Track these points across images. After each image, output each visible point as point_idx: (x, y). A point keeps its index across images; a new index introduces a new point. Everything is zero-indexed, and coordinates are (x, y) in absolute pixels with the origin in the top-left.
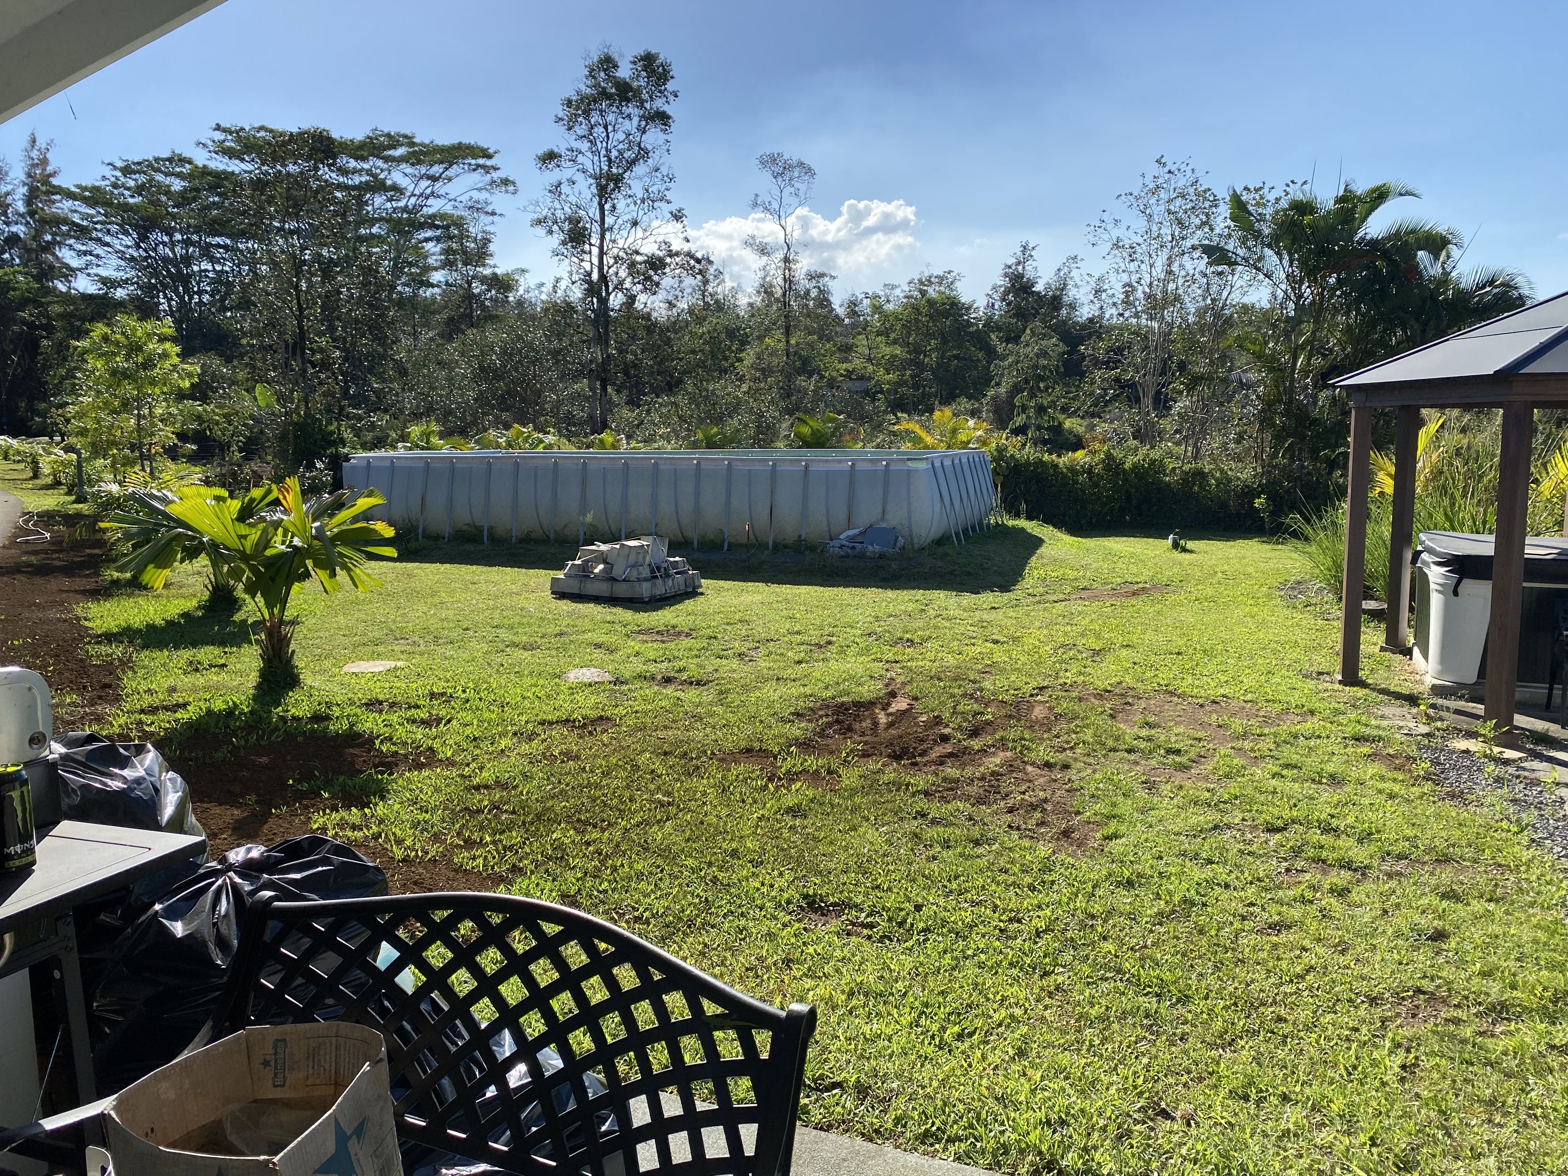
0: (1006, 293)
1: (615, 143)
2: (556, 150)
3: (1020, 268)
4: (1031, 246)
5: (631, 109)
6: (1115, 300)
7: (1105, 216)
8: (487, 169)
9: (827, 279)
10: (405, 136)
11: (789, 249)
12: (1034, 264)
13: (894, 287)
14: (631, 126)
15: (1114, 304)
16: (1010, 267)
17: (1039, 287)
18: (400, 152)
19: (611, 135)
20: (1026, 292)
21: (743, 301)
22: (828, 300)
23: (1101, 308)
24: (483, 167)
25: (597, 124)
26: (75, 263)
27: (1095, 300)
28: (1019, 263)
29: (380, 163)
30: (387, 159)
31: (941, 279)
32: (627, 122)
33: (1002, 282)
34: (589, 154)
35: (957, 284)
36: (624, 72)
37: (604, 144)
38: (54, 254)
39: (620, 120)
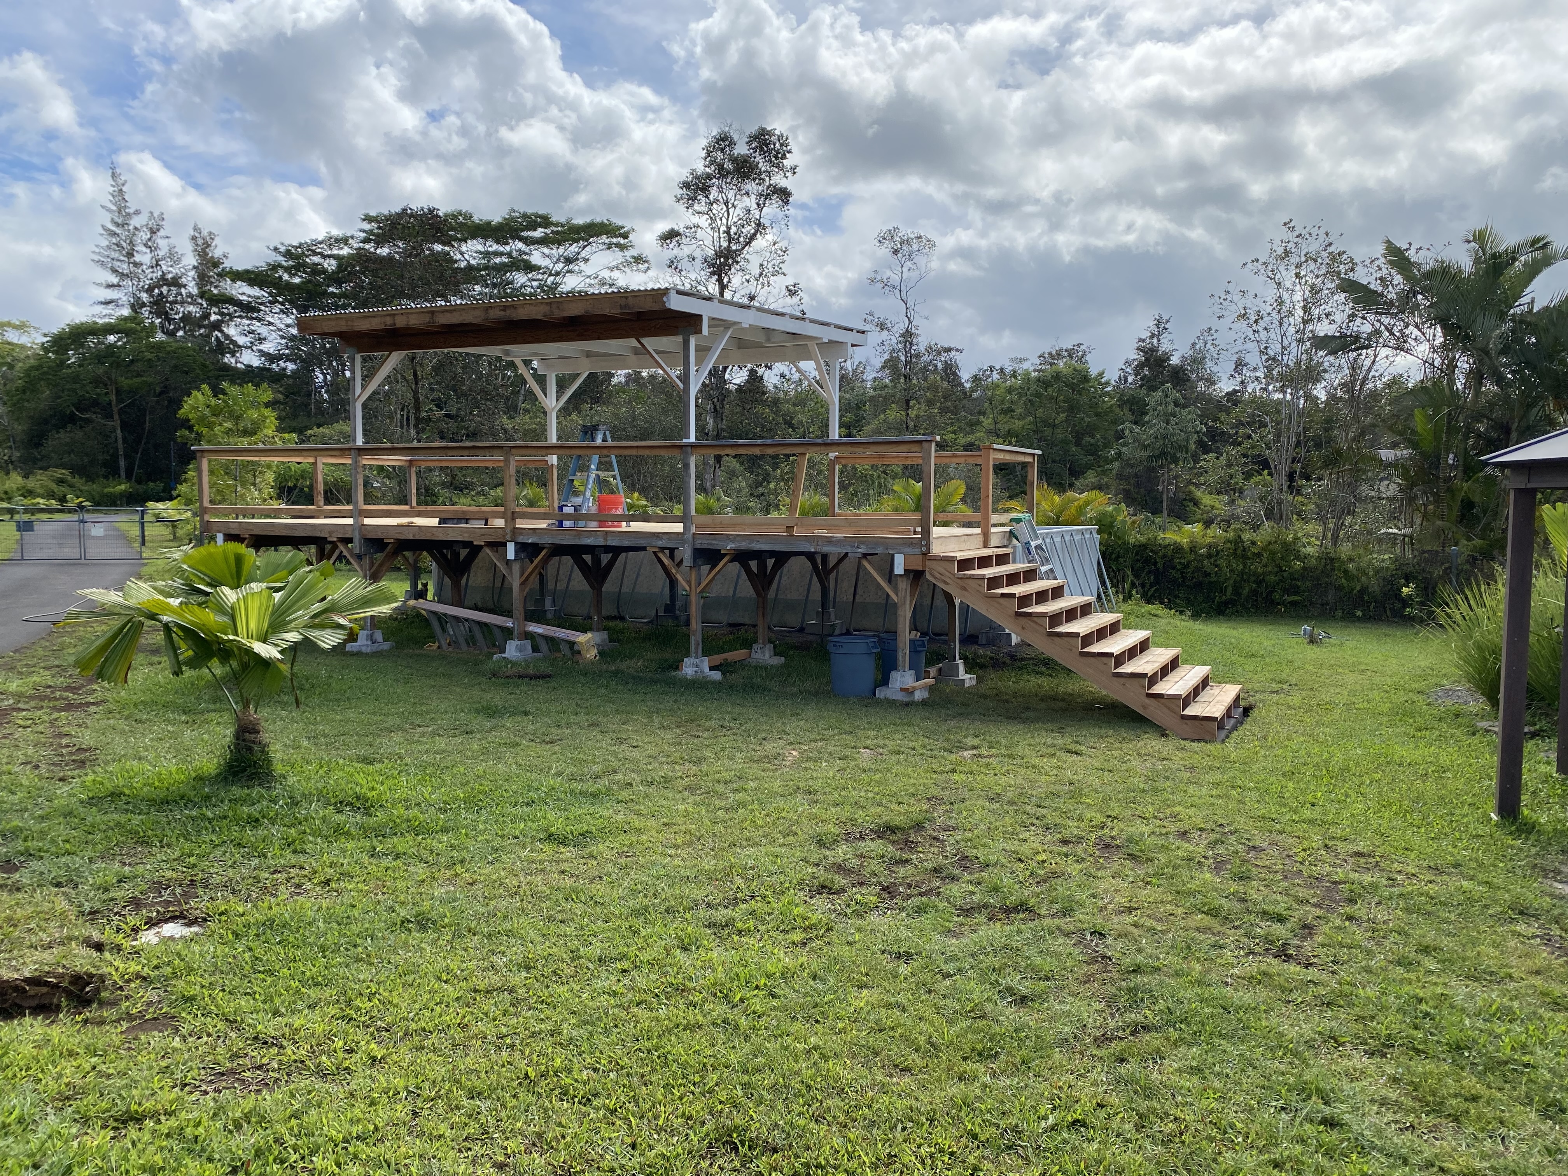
0: (1141, 366)
1: (735, 220)
2: (676, 228)
3: (1155, 341)
4: (1165, 318)
5: (751, 186)
6: (1257, 374)
7: (1230, 288)
8: (621, 247)
9: (953, 353)
10: (541, 217)
11: (910, 322)
12: (1170, 337)
13: (1021, 360)
14: (750, 202)
15: (1257, 379)
16: (1144, 341)
17: (1175, 360)
18: (539, 233)
19: (731, 211)
20: (1160, 366)
21: (870, 375)
22: (955, 374)
23: (1242, 382)
24: (618, 245)
25: (716, 201)
26: (242, 340)
27: (1236, 375)
28: (1152, 337)
29: (520, 245)
30: (527, 241)
31: (1070, 353)
32: (745, 198)
33: (1135, 356)
34: (709, 230)
35: (1088, 357)
36: (741, 149)
37: (724, 221)
38: (222, 331)
39: (738, 197)
